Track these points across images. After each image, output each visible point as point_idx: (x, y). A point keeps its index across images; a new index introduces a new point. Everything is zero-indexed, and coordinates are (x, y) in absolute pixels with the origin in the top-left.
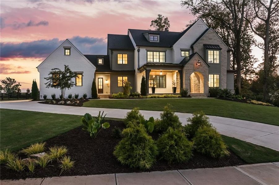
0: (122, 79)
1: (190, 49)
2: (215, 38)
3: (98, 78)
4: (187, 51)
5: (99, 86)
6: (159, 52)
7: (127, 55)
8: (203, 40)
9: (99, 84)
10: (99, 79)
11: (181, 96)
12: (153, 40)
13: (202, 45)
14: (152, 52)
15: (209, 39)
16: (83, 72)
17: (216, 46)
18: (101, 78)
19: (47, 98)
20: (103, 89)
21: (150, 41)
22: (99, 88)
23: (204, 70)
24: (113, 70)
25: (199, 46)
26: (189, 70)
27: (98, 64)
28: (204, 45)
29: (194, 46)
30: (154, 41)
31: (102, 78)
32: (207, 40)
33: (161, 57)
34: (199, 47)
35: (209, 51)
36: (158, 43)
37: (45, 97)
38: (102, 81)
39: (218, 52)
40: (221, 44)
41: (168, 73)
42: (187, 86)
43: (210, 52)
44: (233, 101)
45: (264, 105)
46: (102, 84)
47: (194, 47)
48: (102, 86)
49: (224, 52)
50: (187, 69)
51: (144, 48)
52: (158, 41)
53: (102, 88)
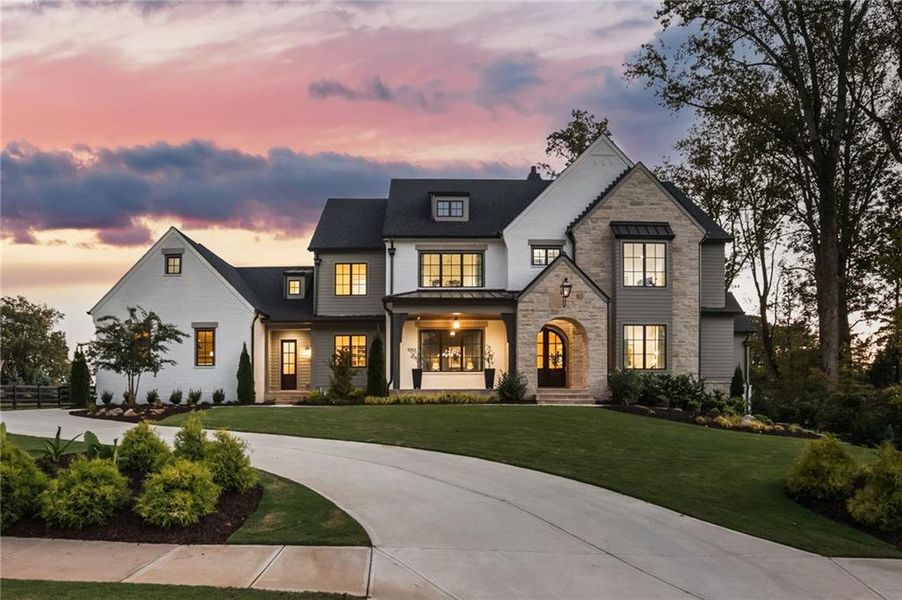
0: (348, 344)
1: (564, 242)
2: (654, 200)
3: (283, 341)
4: (553, 247)
5: (286, 367)
6: (462, 253)
7: (365, 266)
8: (611, 208)
9: (286, 360)
10: (285, 344)
11: (498, 399)
12: (447, 213)
13: (604, 225)
14: (438, 256)
15: (632, 205)
16: (217, 323)
17: (655, 225)
18: (292, 341)
19: (112, 401)
20: (295, 374)
21: (437, 219)
22: (286, 372)
23: (592, 310)
24: (319, 314)
25: (594, 229)
26: (533, 310)
27: (289, 297)
28: (613, 225)
29: (574, 229)
30: (450, 219)
31: (295, 341)
32: (625, 207)
33: (467, 271)
34: (593, 232)
35: (628, 248)
36: (465, 222)
37: (107, 398)
38: (292, 350)
39: (660, 248)
40: (676, 218)
41: (489, 322)
42: (527, 366)
43: (631, 251)
44: (652, 415)
45: (757, 432)
46: (292, 361)
47: (575, 235)
48: (292, 366)
49: (688, 246)
50: (527, 310)
51: (411, 242)
52: (466, 218)
53: (292, 372)
